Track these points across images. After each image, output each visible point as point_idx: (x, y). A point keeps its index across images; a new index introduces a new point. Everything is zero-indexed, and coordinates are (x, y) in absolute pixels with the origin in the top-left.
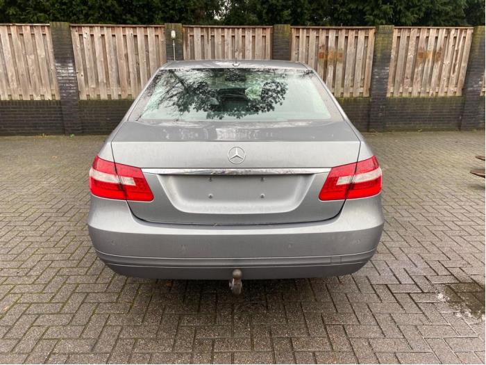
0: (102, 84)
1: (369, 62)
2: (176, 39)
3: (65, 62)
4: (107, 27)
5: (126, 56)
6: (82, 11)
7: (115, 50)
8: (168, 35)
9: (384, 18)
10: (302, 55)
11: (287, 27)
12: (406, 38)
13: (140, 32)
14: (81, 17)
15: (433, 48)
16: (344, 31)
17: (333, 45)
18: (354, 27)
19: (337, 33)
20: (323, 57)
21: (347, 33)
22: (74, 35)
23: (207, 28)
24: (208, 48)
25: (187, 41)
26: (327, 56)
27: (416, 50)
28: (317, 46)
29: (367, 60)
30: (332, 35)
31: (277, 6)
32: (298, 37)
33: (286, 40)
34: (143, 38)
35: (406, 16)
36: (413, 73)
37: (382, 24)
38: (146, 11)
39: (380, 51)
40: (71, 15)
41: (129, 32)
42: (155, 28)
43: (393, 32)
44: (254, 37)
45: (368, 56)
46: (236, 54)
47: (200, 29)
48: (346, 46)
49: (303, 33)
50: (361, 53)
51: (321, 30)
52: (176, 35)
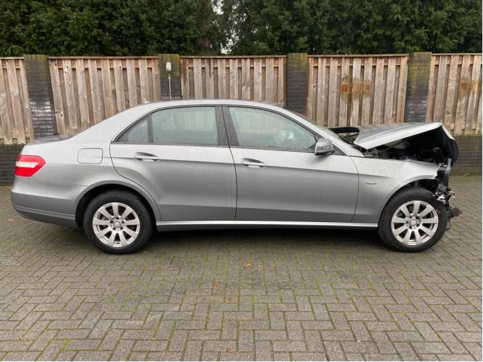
0: (86, 124)
1: (402, 95)
2: (171, 72)
3: (41, 100)
4: (92, 60)
5: (114, 92)
6: (63, 41)
7: (101, 85)
8: (162, 67)
9: (417, 44)
10: (321, 88)
11: (303, 56)
12: (445, 66)
13: (130, 65)
14: (63, 48)
15: (478, 77)
16: (371, 60)
17: (359, 76)
18: (383, 55)
19: (363, 62)
20: (346, 91)
21: (375, 62)
22: (53, 70)
23: (209, 59)
24: (211, 81)
25: (185, 74)
26: (351, 89)
27: (458, 81)
28: (339, 77)
29: (399, 93)
30: (357, 64)
31: (291, 33)
32: (317, 67)
33: (303, 70)
34: (134, 72)
35: (443, 42)
36: (455, 107)
37: (415, 51)
38: (138, 41)
39: (415, 82)
40: (51, 46)
41: (117, 65)
42: (148, 59)
43: (430, 60)
44: (264, 68)
45: (400, 88)
46: (244, 88)
47: (200, 60)
48: (374, 77)
49: (322, 63)
50: (392, 84)
51: (343, 59)
52: (172, 67)
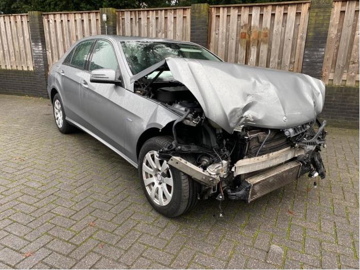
1: (301, 43)
3: (37, 42)
4: (64, 14)
5: (77, 37)
10: (222, 35)
13: (85, 17)
16: (270, 8)
17: (257, 24)
18: (282, 3)
19: (262, 10)
20: (245, 38)
21: (273, 9)
22: (45, 22)
23: (135, 11)
24: (136, 29)
25: (119, 24)
26: (250, 36)
28: (239, 25)
29: (299, 40)
30: (256, 12)
32: (218, 16)
33: (202, 19)
34: (88, 22)
41: (78, 17)
42: (96, 13)
44: (175, 18)
45: (299, 36)
48: (272, 25)
49: (224, 12)
50: (291, 31)
51: (243, 8)
52: (107, 18)
